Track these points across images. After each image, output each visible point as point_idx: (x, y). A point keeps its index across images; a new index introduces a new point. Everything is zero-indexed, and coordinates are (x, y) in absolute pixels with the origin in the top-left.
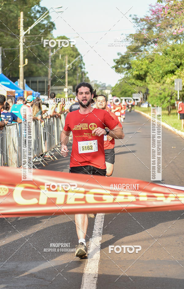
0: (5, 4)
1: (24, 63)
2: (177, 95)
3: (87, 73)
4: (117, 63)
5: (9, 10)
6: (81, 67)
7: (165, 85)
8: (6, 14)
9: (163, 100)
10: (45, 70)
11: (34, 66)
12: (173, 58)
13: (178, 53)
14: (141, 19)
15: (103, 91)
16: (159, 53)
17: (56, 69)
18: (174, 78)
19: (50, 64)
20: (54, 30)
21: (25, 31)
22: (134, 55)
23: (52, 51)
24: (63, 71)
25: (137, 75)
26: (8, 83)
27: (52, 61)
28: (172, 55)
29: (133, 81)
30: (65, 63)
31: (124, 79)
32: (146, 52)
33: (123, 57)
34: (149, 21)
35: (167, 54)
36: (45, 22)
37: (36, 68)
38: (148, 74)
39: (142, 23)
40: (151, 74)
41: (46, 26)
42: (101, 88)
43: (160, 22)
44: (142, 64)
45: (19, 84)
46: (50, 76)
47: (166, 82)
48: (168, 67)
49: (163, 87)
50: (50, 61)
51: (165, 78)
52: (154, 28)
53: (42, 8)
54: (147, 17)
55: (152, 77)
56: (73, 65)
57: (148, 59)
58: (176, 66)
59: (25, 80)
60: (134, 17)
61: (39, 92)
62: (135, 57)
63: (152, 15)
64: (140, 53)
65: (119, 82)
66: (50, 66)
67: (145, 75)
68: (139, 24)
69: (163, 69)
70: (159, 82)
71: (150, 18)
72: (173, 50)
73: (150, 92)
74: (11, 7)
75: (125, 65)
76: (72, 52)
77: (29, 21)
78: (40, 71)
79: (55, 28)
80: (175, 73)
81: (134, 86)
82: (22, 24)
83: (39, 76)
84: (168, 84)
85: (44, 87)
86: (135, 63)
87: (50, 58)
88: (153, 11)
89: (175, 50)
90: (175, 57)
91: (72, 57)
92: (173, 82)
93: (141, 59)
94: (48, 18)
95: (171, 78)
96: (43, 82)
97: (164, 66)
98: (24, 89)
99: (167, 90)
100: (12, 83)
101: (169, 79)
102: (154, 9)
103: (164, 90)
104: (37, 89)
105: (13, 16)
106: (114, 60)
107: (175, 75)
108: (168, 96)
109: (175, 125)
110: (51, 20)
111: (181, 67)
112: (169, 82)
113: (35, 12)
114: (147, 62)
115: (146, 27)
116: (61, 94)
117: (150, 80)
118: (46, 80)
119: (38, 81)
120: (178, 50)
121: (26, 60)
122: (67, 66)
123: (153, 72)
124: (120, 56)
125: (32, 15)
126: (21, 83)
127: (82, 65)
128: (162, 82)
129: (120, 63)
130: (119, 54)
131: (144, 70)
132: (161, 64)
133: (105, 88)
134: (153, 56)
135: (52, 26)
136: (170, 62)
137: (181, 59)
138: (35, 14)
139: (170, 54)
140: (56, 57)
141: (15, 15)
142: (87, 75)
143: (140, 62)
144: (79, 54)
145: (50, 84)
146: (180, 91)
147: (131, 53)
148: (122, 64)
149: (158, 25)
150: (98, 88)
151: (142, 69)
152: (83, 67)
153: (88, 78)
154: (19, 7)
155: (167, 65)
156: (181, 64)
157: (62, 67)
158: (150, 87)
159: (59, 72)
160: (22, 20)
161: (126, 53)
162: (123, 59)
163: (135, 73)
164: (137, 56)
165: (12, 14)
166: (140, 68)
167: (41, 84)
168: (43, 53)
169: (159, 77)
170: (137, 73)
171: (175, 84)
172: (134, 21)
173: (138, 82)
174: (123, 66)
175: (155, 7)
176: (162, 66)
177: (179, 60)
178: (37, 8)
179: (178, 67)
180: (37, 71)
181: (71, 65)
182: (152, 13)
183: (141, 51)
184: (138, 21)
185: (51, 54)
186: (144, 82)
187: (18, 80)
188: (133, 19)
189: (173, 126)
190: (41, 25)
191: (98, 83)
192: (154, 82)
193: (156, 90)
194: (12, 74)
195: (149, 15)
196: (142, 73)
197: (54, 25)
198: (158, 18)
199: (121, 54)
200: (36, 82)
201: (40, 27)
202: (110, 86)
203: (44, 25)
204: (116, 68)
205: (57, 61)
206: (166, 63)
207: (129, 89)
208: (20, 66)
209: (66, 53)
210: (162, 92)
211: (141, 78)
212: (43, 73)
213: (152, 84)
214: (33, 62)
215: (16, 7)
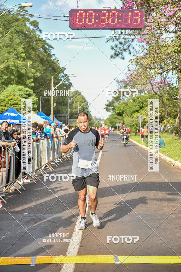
0: (44, 72)
1: (54, 106)
2: (140, 124)
3: (91, 112)
4: (107, 106)
5: (46, 75)
6: (87, 108)
7: (133, 119)
9: (132, 127)
10: (66, 110)
11: (60, 108)
12: (138, 103)
13: (141, 100)
14: (121, 81)
15: (100, 122)
16: (130, 100)
17: (73, 109)
18: (138, 114)
19: (69, 106)
21: (54, 87)
22: (117, 101)
23: (70, 99)
24: (77, 110)
25: (118, 113)
26: (45, 117)
27: (70, 105)
28: (137, 102)
29: (116, 116)
30: (78, 106)
31: (111, 115)
32: (123, 100)
33: (110, 103)
34: (125, 82)
35: (135, 101)
36: (67, 83)
37: (61, 109)
38: (124, 112)
39: (121, 83)
40: (125, 112)
41: (67, 85)
42: (98, 120)
43: (131, 83)
44: (121, 107)
45: (50, 118)
46: (69, 113)
47: (134, 117)
48: (135, 108)
49: (132, 120)
50: (69, 105)
51: (133, 115)
52: (128, 86)
53: (65, 75)
54: (124, 80)
55: (126, 114)
56: (82, 107)
57: (124, 104)
58: (140, 108)
59: (54, 115)
60: (117, 80)
61: (63, 122)
62: (117, 103)
63: (127, 79)
64: (120, 100)
65: (108, 117)
66: (69, 108)
67: (123, 113)
68: (120, 84)
69: (132, 109)
70: (130, 117)
72: (138, 99)
73: (125, 122)
74: (47, 74)
75: (111, 107)
76: (82, 100)
77: (58, 82)
78: (64, 110)
80: (139, 112)
81: (117, 119)
82: (52, 83)
83: (63, 113)
84: (135, 118)
85: (66, 119)
86: (117, 106)
87: (69, 103)
88: (127, 77)
89: (140, 99)
90: (139, 102)
91: (82, 102)
92: (138, 117)
93: (120, 104)
94: (68, 80)
95: (137, 115)
96: (65, 117)
97: (133, 108)
98: (54, 120)
99: (134, 121)
100: (47, 117)
101: (135, 115)
103: (133, 121)
104: (61, 120)
105: (48, 79)
106: (105, 104)
107: (139, 113)
108: (135, 125)
109: (138, 141)
110: (70, 82)
111: (142, 108)
112: (135, 117)
113: (61, 77)
114: (124, 105)
115: (123, 86)
116: (75, 123)
117: (125, 116)
118: (67, 116)
119: (62, 116)
120: (141, 98)
121: (55, 104)
122: (79, 108)
123: (127, 111)
124: (109, 102)
125: (59, 78)
126: (52, 117)
127: (88, 107)
128: (132, 117)
129: (109, 106)
130: (108, 101)
131: (122, 110)
132: (131, 107)
133: (100, 120)
134: (127, 102)
135: (70, 85)
136: (136, 106)
137: (142, 104)
138: (61, 78)
139: (136, 101)
140: (73, 102)
141: (49, 78)
142: (91, 113)
143: (120, 106)
144: (86, 101)
145: (68, 117)
146: (141, 122)
147: (115, 100)
148: (110, 106)
149: (130, 85)
150: (96, 120)
151: (121, 110)
152: (88, 108)
153: (91, 114)
154: (52, 74)
155: (135, 107)
156: (143, 107)
157: (76, 108)
158: (125, 120)
159: (74, 111)
160: (52, 81)
161: (112, 100)
162: (110, 104)
163: (117, 112)
164: (118, 102)
165: (48, 78)
166: (120, 109)
167: (64, 118)
168: (65, 100)
169: (130, 114)
170: (118, 112)
171: (139, 118)
172: (117, 82)
173: (119, 117)
174: (110, 108)
175: (128, 74)
176: (132, 108)
177: (141, 104)
178: (62, 74)
179: (141, 108)
180: (62, 110)
181: (81, 107)
183: (121, 99)
184: (119, 82)
185: (69, 101)
186: (122, 117)
187: (50, 115)
188: (116, 81)
190: (64, 84)
191: (97, 117)
192: (127, 117)
193: (128, 122)
194: (48, 112)
195: (125, 79)
196: (121, 112)
197: (72, 84)
198: (130, 81)
199: (109, 101)
200: (61, 117)
201: (64, 85)
202: (103, 119)
203: (66, 84)
204: (106, 109)
205: (73, 105)
206: (134, 106)
207: (114, 121)
208: (51, 107)
209: (79, 100)
210: (132, 122)
211: (120, 114)
212: (65, 112)
213: (126, 118)
214: (59, 105)
215: (50, 74)
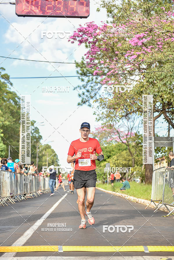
8: (14, 129)
13: (108, 150)
18: (105, 163)
19: (37, 156)
20: (41, 140)
46: (37, 162)
47: (102, 166)
50: (37, 154)
51: (101, 164)
53: (35, 128)
58: (107, 157)
71: (94, 133)
72: (106, 148)
74: (17, 125)
79: (42, 139)
87: (37, 152)
88: (96, 129)
90: (107, 152)
94: (38, 133)
99: (102, 170)
101: (103, 164)
102: (97, 127)
107: (107, 161)
110: (40, 134)
111: (110, 158)
122: (48, 159)
135: (40, 137)
149: (99, 136)
171: (106, 166)
175: (97, 126)
177: (109, 154)
179: (109, 157)
182: (96, 130)
185: (38, 150)
189: (104, 189)
197: (41, 137)
198: (99, 133)
203: (36, 137)
